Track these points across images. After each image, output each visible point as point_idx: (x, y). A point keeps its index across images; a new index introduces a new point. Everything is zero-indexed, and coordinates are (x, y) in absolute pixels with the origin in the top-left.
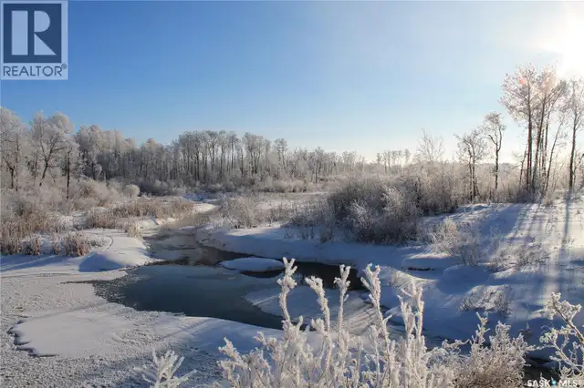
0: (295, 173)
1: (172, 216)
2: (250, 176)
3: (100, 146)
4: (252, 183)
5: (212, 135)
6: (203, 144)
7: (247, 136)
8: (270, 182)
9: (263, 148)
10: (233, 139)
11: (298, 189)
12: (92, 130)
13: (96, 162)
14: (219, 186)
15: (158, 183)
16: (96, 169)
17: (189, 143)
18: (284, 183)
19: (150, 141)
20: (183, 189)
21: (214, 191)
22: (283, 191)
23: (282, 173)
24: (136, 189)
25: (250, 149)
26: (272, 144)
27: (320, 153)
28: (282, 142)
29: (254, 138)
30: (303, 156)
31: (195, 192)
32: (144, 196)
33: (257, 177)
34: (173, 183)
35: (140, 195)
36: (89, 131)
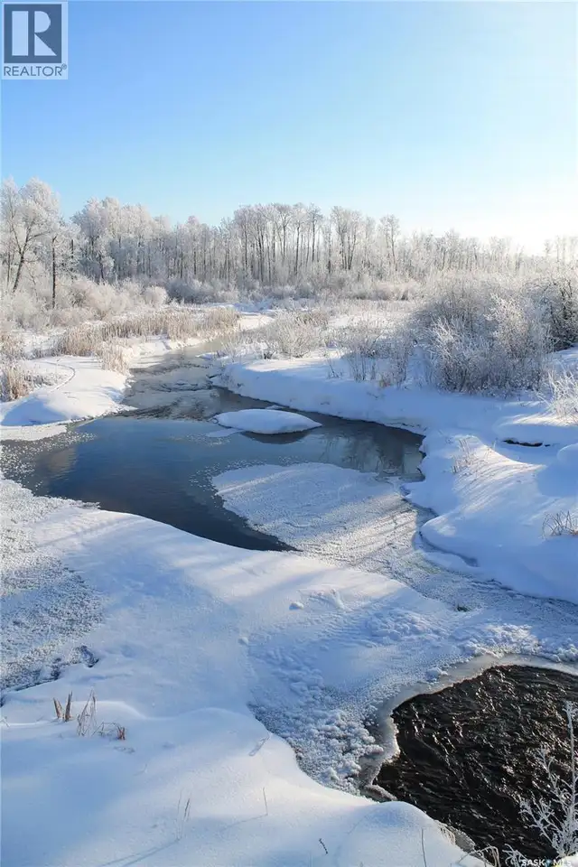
0: (410, 269)
1: (195, 336)
2: (339, 273)
3: (117, 228)
4: (341, 283)
5: (282, 209)
6: (269, 225)
7: (336, 211)
8: (368, 284)
9: (360, 231)
10: (314, 217)
11: (409, 295)
12: (104, 204)
13: (104, 253)
14: (289, 288)
15: (197, 284)
16: (105, 264)
17: (249, 223)
18: (389, 286)
19: (192, 221)
20: (234, 293)
21: (280, 297)
22: (386, 298)
23: (389, 269)
24: (162, 294)
25: (342, 231)
26: (378, 223)
27: (453, 238)
28: (391, 221)
29: (347, 214)
30: (427, 243)
31: (253, 298)
32: (174, 303)
33: (348, 275)
34: (219, 284)
35: (168, 303)
36: (101, 206)
